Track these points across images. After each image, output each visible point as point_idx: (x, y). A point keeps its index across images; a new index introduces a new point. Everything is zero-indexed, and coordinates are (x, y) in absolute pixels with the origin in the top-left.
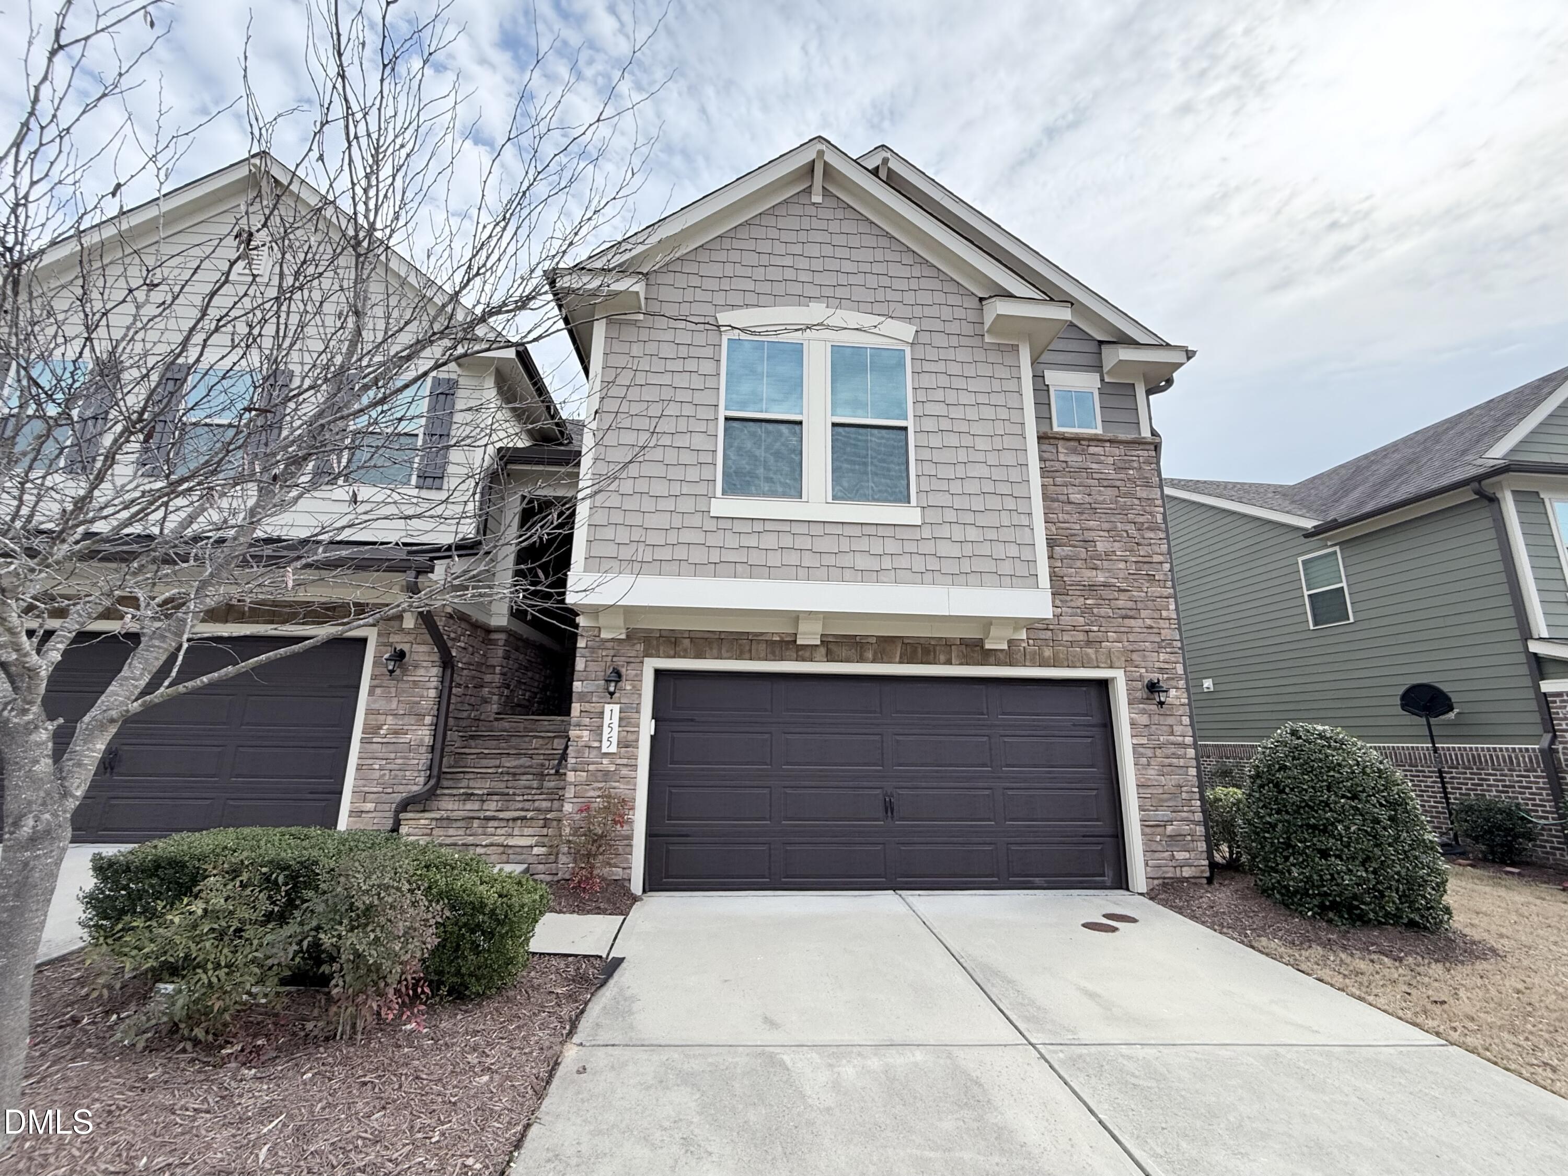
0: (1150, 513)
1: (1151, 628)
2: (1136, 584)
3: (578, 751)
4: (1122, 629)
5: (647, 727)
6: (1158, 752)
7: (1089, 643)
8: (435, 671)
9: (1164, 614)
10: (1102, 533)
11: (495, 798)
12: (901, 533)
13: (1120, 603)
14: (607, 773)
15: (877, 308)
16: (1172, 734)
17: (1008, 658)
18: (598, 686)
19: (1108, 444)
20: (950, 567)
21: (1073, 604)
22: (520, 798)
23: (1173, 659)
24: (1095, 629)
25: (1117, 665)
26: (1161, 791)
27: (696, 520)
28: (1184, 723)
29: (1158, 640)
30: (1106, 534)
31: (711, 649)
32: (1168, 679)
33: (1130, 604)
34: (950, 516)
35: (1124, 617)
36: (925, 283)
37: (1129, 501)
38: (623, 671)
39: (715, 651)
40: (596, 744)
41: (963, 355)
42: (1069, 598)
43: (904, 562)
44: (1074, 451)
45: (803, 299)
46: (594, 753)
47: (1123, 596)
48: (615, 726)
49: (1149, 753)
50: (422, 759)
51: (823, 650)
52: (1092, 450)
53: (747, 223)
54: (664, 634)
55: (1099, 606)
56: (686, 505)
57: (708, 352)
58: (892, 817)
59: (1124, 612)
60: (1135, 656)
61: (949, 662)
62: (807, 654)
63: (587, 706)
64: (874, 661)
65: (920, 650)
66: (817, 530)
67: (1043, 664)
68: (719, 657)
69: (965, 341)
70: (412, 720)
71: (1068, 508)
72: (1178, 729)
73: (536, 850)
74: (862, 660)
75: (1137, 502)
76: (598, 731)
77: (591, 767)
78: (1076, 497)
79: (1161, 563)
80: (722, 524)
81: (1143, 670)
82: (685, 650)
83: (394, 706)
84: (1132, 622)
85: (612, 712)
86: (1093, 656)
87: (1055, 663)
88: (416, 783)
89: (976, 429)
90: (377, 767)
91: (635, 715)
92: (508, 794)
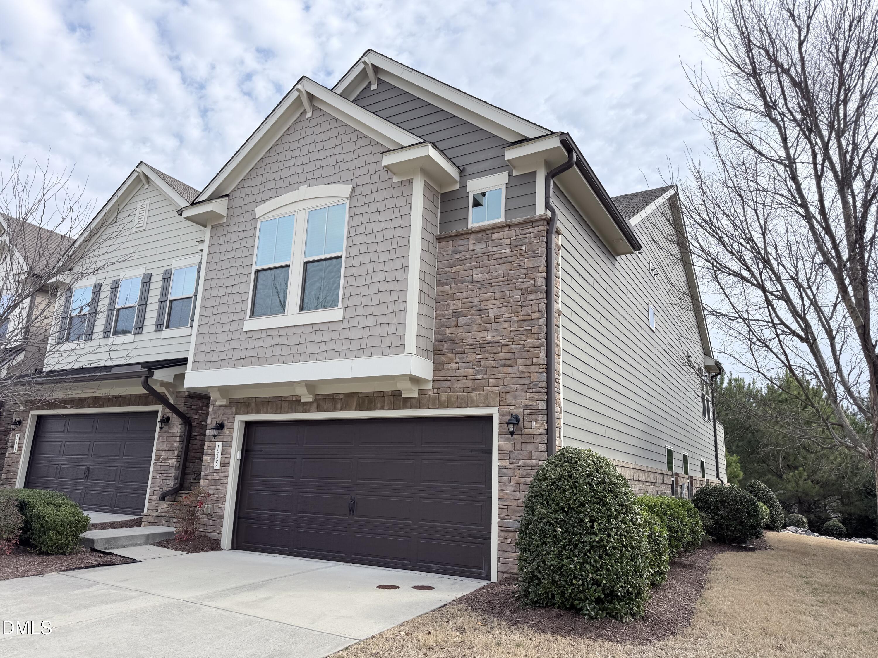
0: (534, 279)
1: (523, 373)
2: (516, 339)
3: (205, 469)
4: (500, 376)
5: (236, 455)
6: (518, 472)
7: (475, 389)
9: (534, 360)
10: (495, 302)
12: (333, 327)
13: (502, 355)
14: (215, 480)
16: (530, 458)
17: (417, 403)
19: (507, 229)
20: (355, 345)
21: (467, 360)
24: (479, 377)
25: (492, 404)
27: (237, 335)
29: (527, 382)
30: (497, 302)
32: (530, 414)
33: (509, 355)
34: (359, 311)
35: (504, 366)
37: (517, 272)
38: (225, 423)
40: (212, 465)
41: (380, 196)
42: (465, 355)
44: (481, 241)
45: (295, 186)
47: (505, 349)
48: (220, 454)
49: (510, 473)
51: (315, 405)
52: (494, 236)
54: (244, 400)
55: (486, 359)
56: (234, 326)
58: (353, 515)
59: (503, 362)
60: (508, 396)
62: (307, 408)
63: (210, 443)
64: (342, 410)
65: (366, 401)
66: (291, 331)
67: (441, 406)
68: (267, 413)
70: (171, 453)
71: (471, 286)
75: (524, 271)
76: (213, 457)
77: (209, 477)
78: (478, 276)
79: (538, 319)
80: (249, 335)
81: (513, 407)
82: (253, 409)
83: (165, 446)
84: (509, 370)
86: (475, 398)
88: (170, 486)
90: (158, 477)
91: (229, 448)
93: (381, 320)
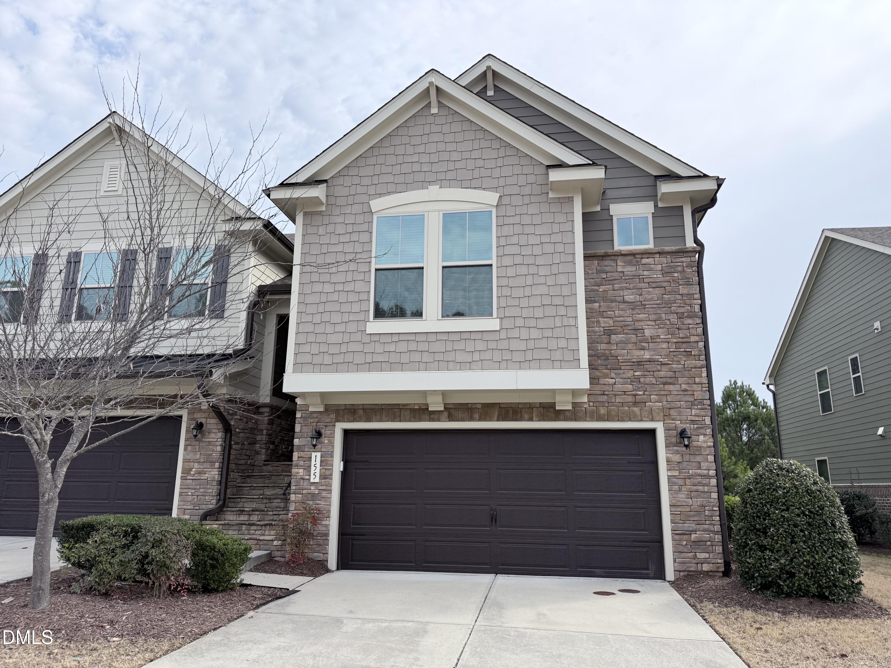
0: (690, 305)
1: (686, 390)
2: (675, 359)
3: (297, 482)
4: (663, 393)
5: (338, 466)
6: (688, 481)
7: (635, 404)
8: (220, 435)
9: (697, 380)
10: (649, 323)
11: (257, 513)
12: (486, 337)
13: (662, 374)
14: (313, 495)
15: (474, 183)
16: (700, 468)
17: (573, 415)
18: (308, 441)
19: (658, 256)
20: (517, 357)
21: (624, 376)
22: (271, 513)
23: (703, 413)
24: (640, 393)
25: (657, 418)
26: (688, 509)
27: (358, 337)
28: (709, 460)
29: (691, 399)
30: (653, 323)
31: (376, 415)
32: (698, 428)
33: (670, 374)
34: (520, 322)
35: (664, 384)
36: (507, 161)
37: (672, 297)
38: (323, 431)
39: (378, 417)
40: (307, 477)
41: (533, 209)
42: (621, 372)
43: (487, 355)
44: (630, 264)
45: (424, 184)
46: (306, 483)
47: (664, 368)
48: (318, 466)
49: (681, 482)
50: (214, 489)
51: (446, 414)
52: (644, 261)
53: (389, 135)
54: (348, 407)
55: (644, 376)
56: (352, 327)
57: (365, 227)
58: (496, 525)
59: (664, 380)
60: (672, 412)
61: (531, 419)
62: (436, 417)
63: (302, 454)
64: (480, 420)
65: (511, 412)
66: (432, 338)
67: (600, 418)
68: (381, 420)
69: (533, 199)
70: (208, 465)
71: (623, 306)
72: (704, 465)
73: (275, 543)
74: (471, 419)
75: (679, 297)
76: (308, 469)
77: (304, 492)
78: (630, 297)
79: (697, 342)
80: (374, 338)
81: (678, 422)
82: (360, 417)
83: (198, 456)
84: (671, 387)
85: (316, 457)
86: (638, 413)
87: (608, 418)
88: (212, 503)
89: (540, 261)
90: (190, 494)
91: (330, 459)
92: (264, 511)
93: (548, 333)
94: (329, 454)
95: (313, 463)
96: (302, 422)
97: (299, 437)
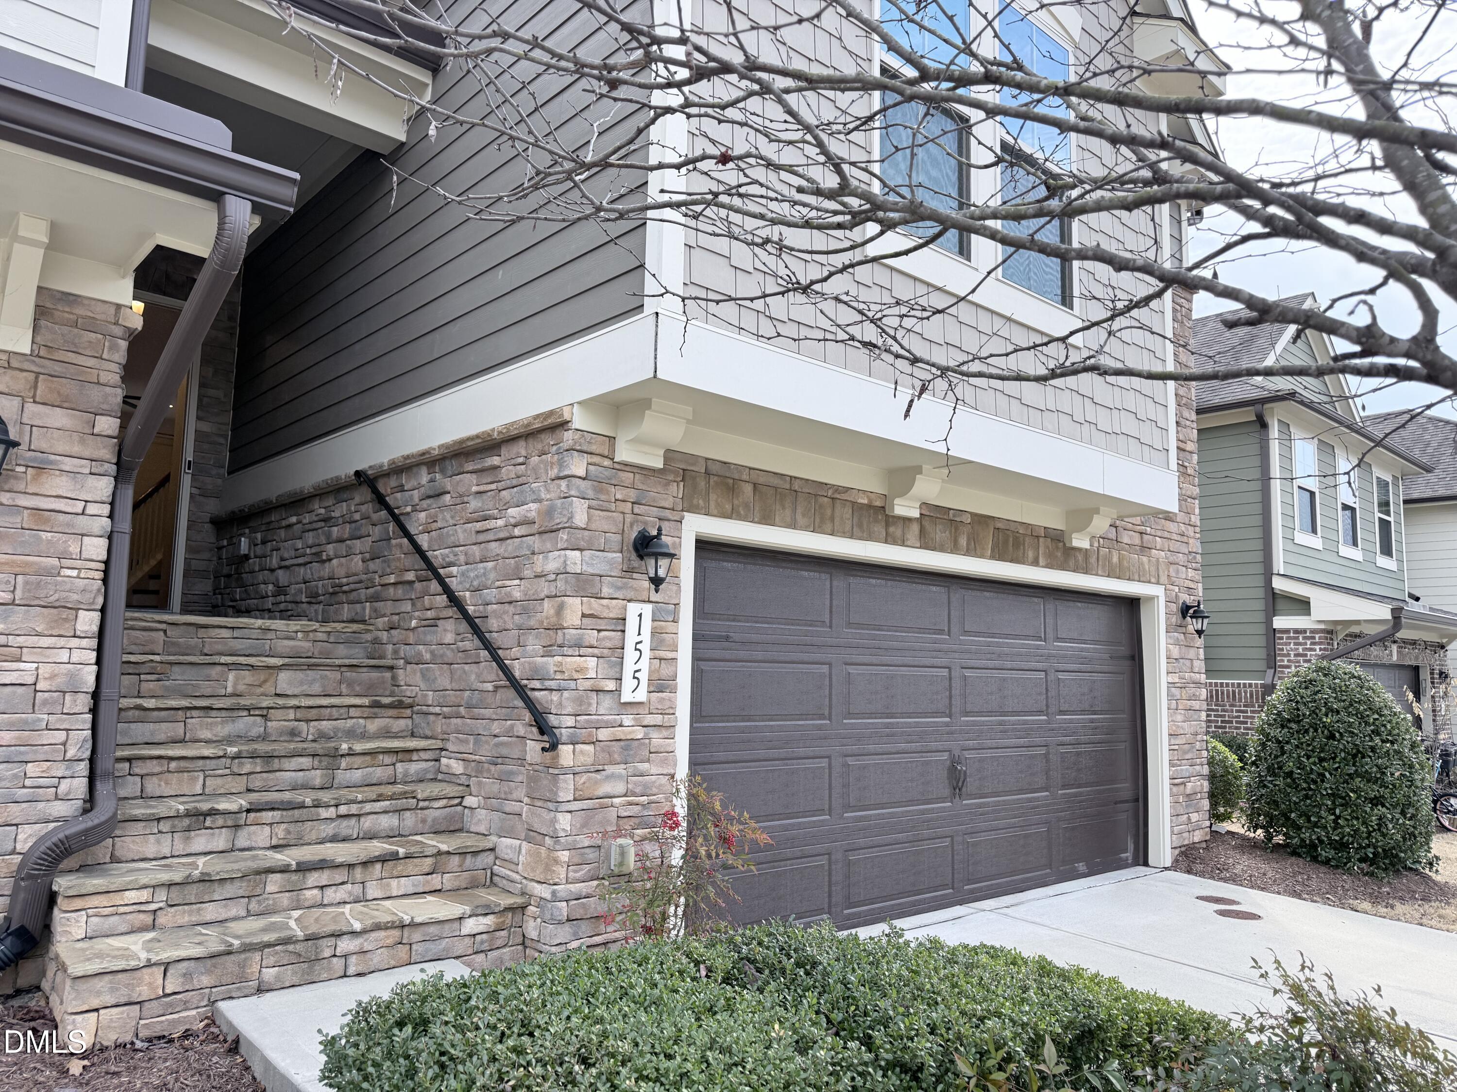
3: (579, 702)
4: (1165, 534)
6: (1184, 692)
7: (1142, 549)
16: (1193, 670)
18: (611, 563)
20: (1104, 420)
23: (1197, 577)
24: (1148, 530)
25: (1160, 580)
26: (1183, 742)
28: (1200, 657)
29: (1187, 551)
31: (784, 508)
39: (788, 513)
49: (1178, 694)
51: (916, 528)
54: (714, 468)
60: (1172, 571)
61: (1035, 563)
62: (900, 532)
63: (595, 606)
64: (968, 552)
65: (1010, 540)
67: (1112, 574)
68: (793, 525)
72: (1196, 665)
74: (955, 548)
76: (614, 657)
81: (1178, 590)
82: (746, 505)
85: (640, 620)
87: (1120, 573)
94: (668, 612)
95: (631, 637)
96: (590, 494)
97: (582, 544)
